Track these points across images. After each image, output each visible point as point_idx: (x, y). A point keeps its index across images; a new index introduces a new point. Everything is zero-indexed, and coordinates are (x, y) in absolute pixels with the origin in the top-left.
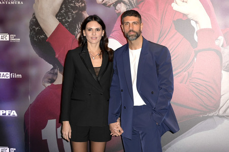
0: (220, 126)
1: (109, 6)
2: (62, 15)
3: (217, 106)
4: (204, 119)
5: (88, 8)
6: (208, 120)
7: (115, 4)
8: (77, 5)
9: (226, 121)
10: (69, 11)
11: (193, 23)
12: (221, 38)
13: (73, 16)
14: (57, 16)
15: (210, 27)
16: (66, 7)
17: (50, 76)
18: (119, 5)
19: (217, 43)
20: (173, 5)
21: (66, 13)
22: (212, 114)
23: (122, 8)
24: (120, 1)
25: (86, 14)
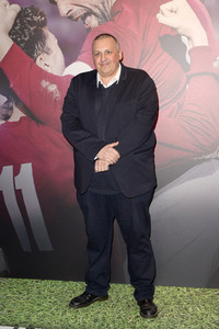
1: (77, 19)
2: (17, 33)
4: (199, 162)
5: (49, 24)
6: (205, 164)
7: (84, 17)
8: (36, 19)
10: (26, 28)
11: (184, 39)
13: (30, 34)
14: (9, 34)
15: (206, 44)
16: (22, 22)
17: (4, 111)
18: (88, 18)
19: (215, 64)
20: (159, 16)
21: (21, 29)
22: (209, 156)
23: (93, 21)
24: (89, 13)
25: (46, 31)
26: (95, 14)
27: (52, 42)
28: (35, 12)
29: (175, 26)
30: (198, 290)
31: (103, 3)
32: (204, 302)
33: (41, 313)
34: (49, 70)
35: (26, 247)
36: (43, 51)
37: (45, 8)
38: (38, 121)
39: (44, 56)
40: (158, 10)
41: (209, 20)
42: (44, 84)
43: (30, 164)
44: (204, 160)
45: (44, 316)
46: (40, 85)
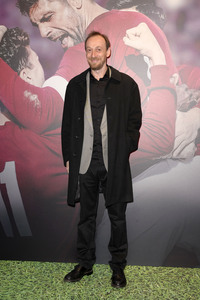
0: (173, 170)
1: (55, 40)
2: (3, 50)
3: (170, 149)
4: (157, 162)
5: (32, 42)
7: (62, 38)
8: (20, 38)
9: (180, 164)
10: (11, 46)
11: (146, 59)
12: (176, 75)
13: (15, 52)
15: (164, 63)
16: (8, 41)
18: (65, 39)
19: (171, 80)
20: (125, 39)
21: (7, 47)
22: (165, 157)
23: (69, 42)
24: (66, 35)
25: (29, 49)
26: (71, 36)
27: (34, 58)
28: (20, 32)
29: (138, 48)
30: (155, 268)
31: (78, 27)
32: (162, 279)
33: (24, 292)
34: (31, 82)
35: (9, 233)
36: (26, 66)
37: (28, 30)
38: (21, 126)
39: (26, 70)
40: (124, 34)
41: (167, 43)
42: (27, 94)
43: (13, 162)
44: (162, 160)
45: (27, 294)
46: (23, 95)
